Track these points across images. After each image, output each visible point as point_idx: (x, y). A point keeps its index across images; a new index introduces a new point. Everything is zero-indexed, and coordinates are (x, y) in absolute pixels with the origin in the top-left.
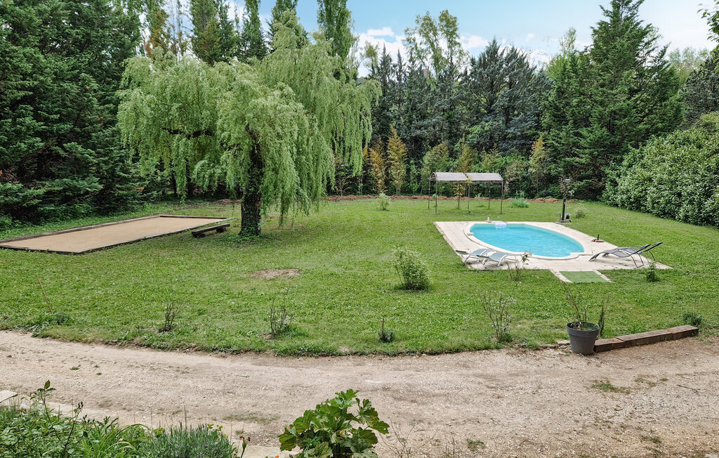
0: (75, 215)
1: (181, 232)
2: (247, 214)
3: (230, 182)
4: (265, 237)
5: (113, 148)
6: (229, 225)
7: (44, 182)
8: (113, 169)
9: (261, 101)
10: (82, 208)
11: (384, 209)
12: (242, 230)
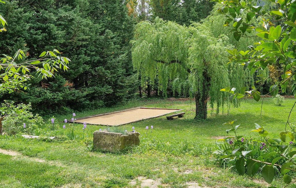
0: (96, 107)
1: (158, 117)
2: (199, 107)
3: (193, 89)
4: (209, 120)
5: (119, 69)
6: (185, 114)
7: (85, 89)
8: (116, 81)
9: (212, 46)
10: (100, 103)
11: (280, 105)
12: (196, 116)
